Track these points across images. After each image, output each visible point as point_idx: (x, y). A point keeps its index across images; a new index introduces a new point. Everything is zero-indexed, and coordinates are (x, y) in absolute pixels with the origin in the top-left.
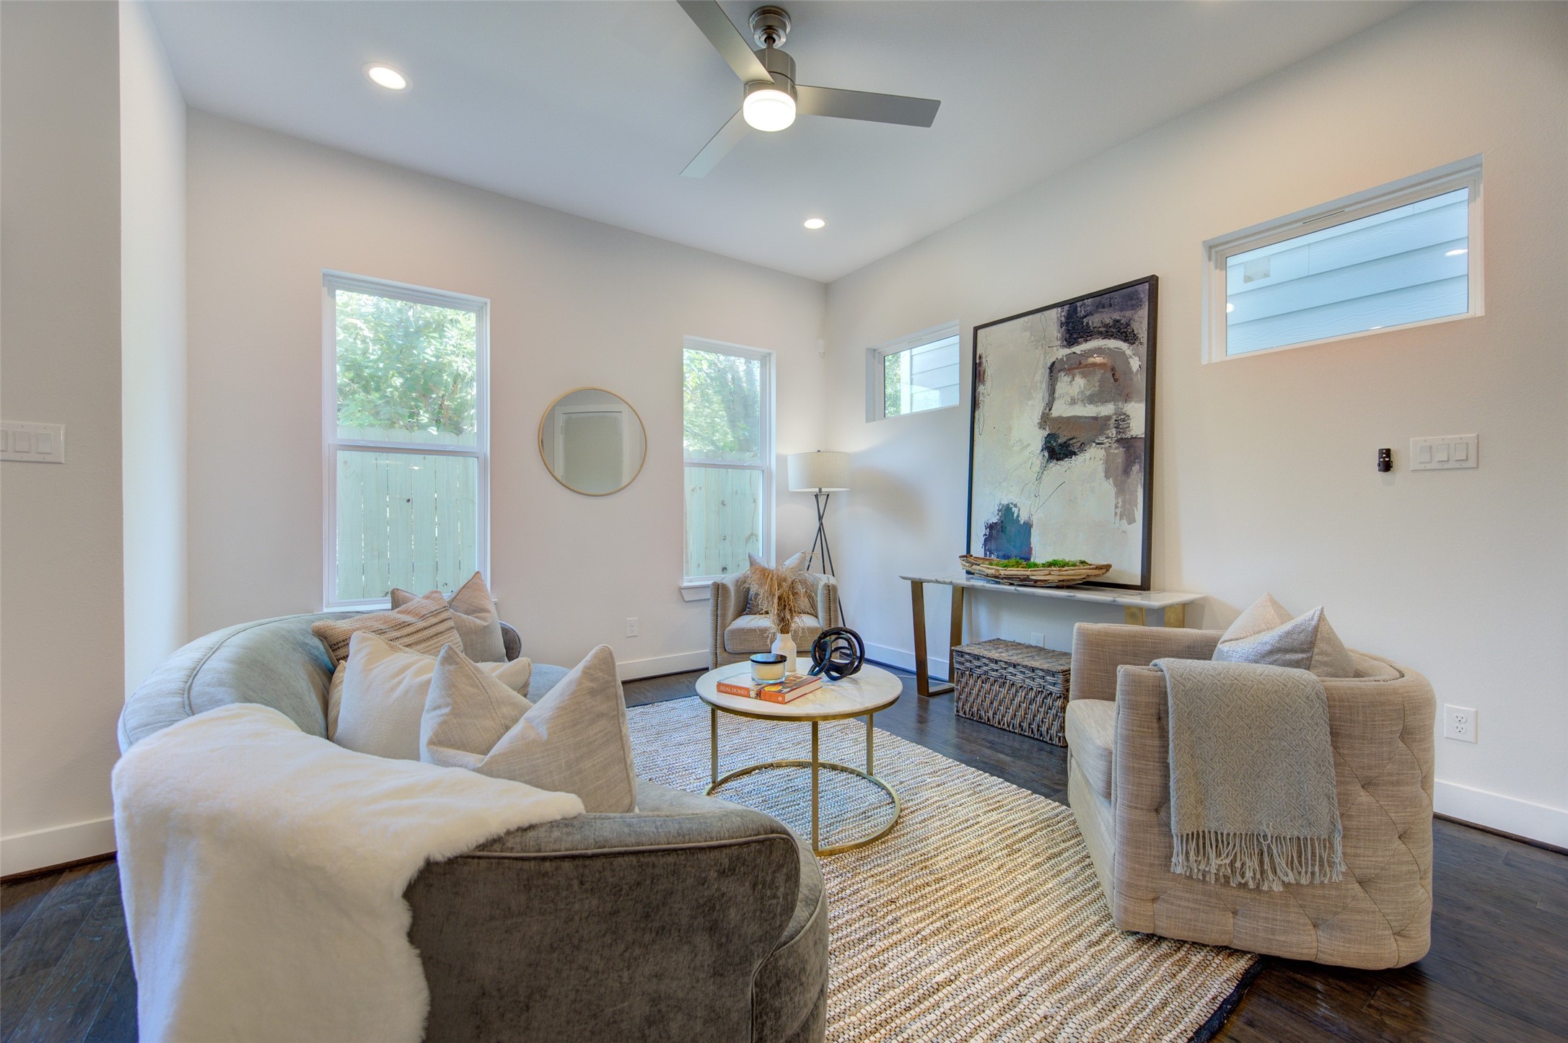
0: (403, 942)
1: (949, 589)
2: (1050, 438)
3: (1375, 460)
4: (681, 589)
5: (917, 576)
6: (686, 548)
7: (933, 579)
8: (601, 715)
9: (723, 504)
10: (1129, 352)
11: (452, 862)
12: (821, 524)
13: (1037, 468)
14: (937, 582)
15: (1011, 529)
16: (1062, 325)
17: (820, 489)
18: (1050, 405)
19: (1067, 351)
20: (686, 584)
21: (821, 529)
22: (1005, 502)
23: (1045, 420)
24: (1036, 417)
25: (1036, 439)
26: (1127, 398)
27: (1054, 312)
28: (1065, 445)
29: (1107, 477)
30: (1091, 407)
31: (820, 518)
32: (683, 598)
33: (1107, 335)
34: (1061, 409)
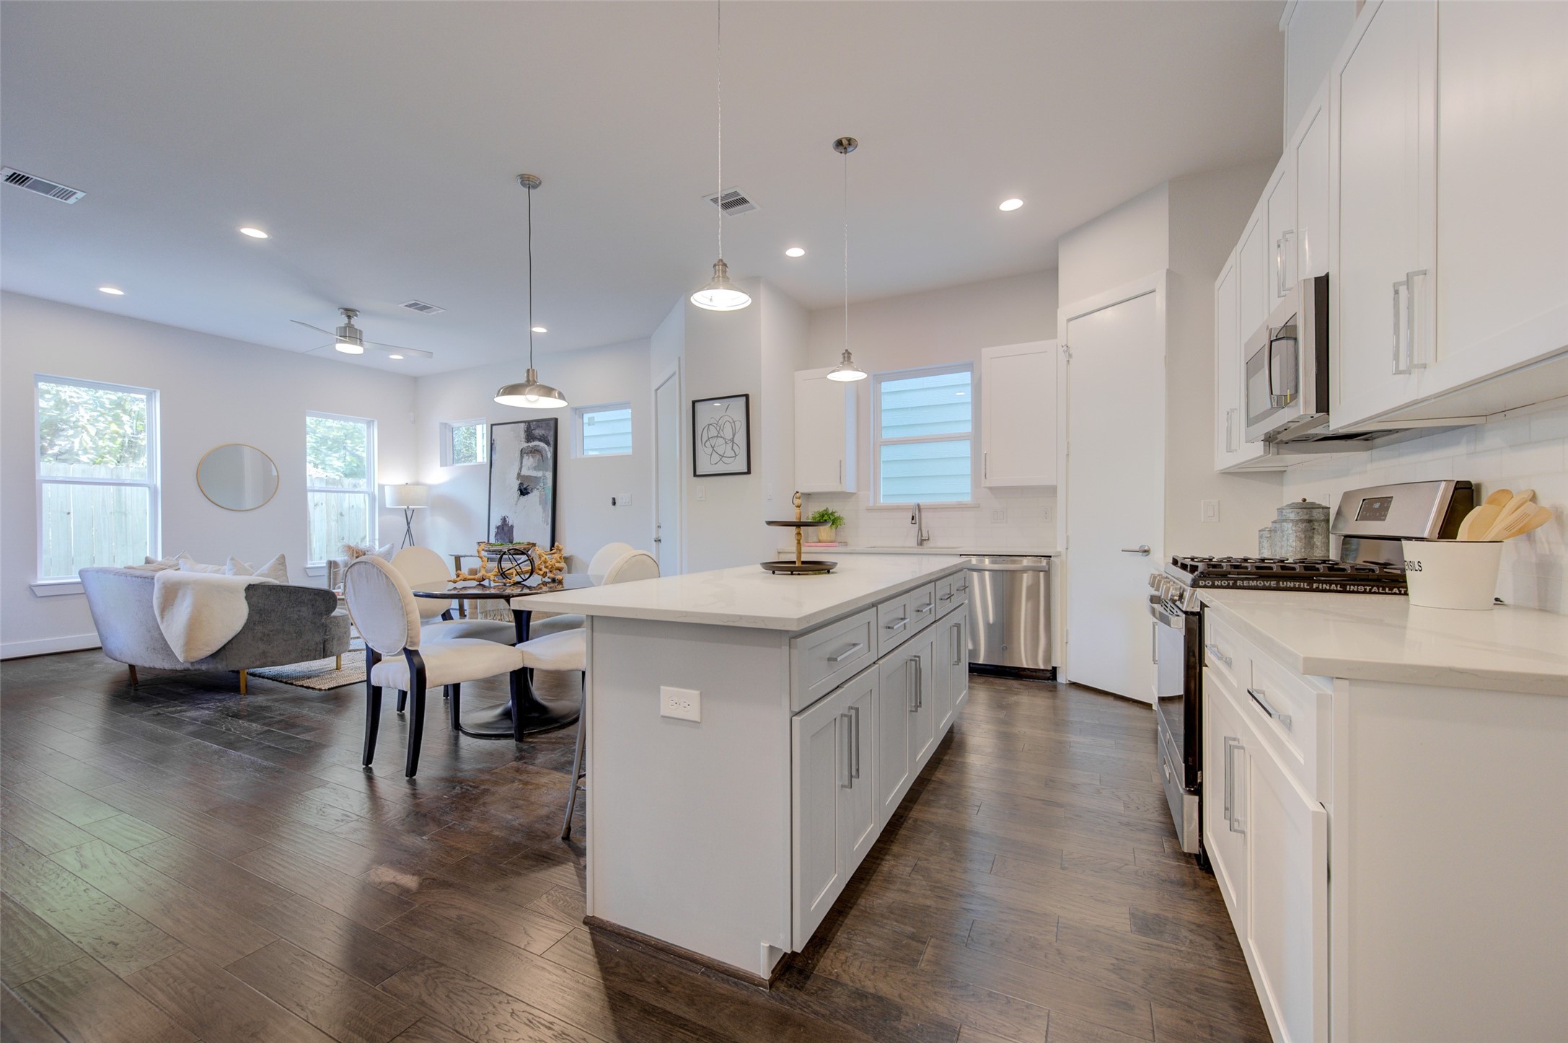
0: (244, 599)
1: (454, 557)
2: (521, 484)
3: (611, 501)
4: (306, 569)
5: (456, 554)
6: (310, 545)
7: (470, 554)
8: (281, 570)
9: (341, 514)
10: (547, 450)
11: (254, 585)
12: (409, 527)
13: (516, 499)
14: (471, 556)
15: (506, 529)
16: (525, 431)
17: (408, 508)
18: (521, 469)
19: (527, 444)
20: (309, 566)
21: (409, 530)
22: (503, 515)
23: (519, 475)
24: (516, 475)
25: (515, 484)
26: (547, 471)
27: (523, 425)
28: (526, 489)
29: (540, 504)
30: (535, 472)
31: (408, 524)
32: (307, 575)
33: (540, 440)
34: (525, 472)
